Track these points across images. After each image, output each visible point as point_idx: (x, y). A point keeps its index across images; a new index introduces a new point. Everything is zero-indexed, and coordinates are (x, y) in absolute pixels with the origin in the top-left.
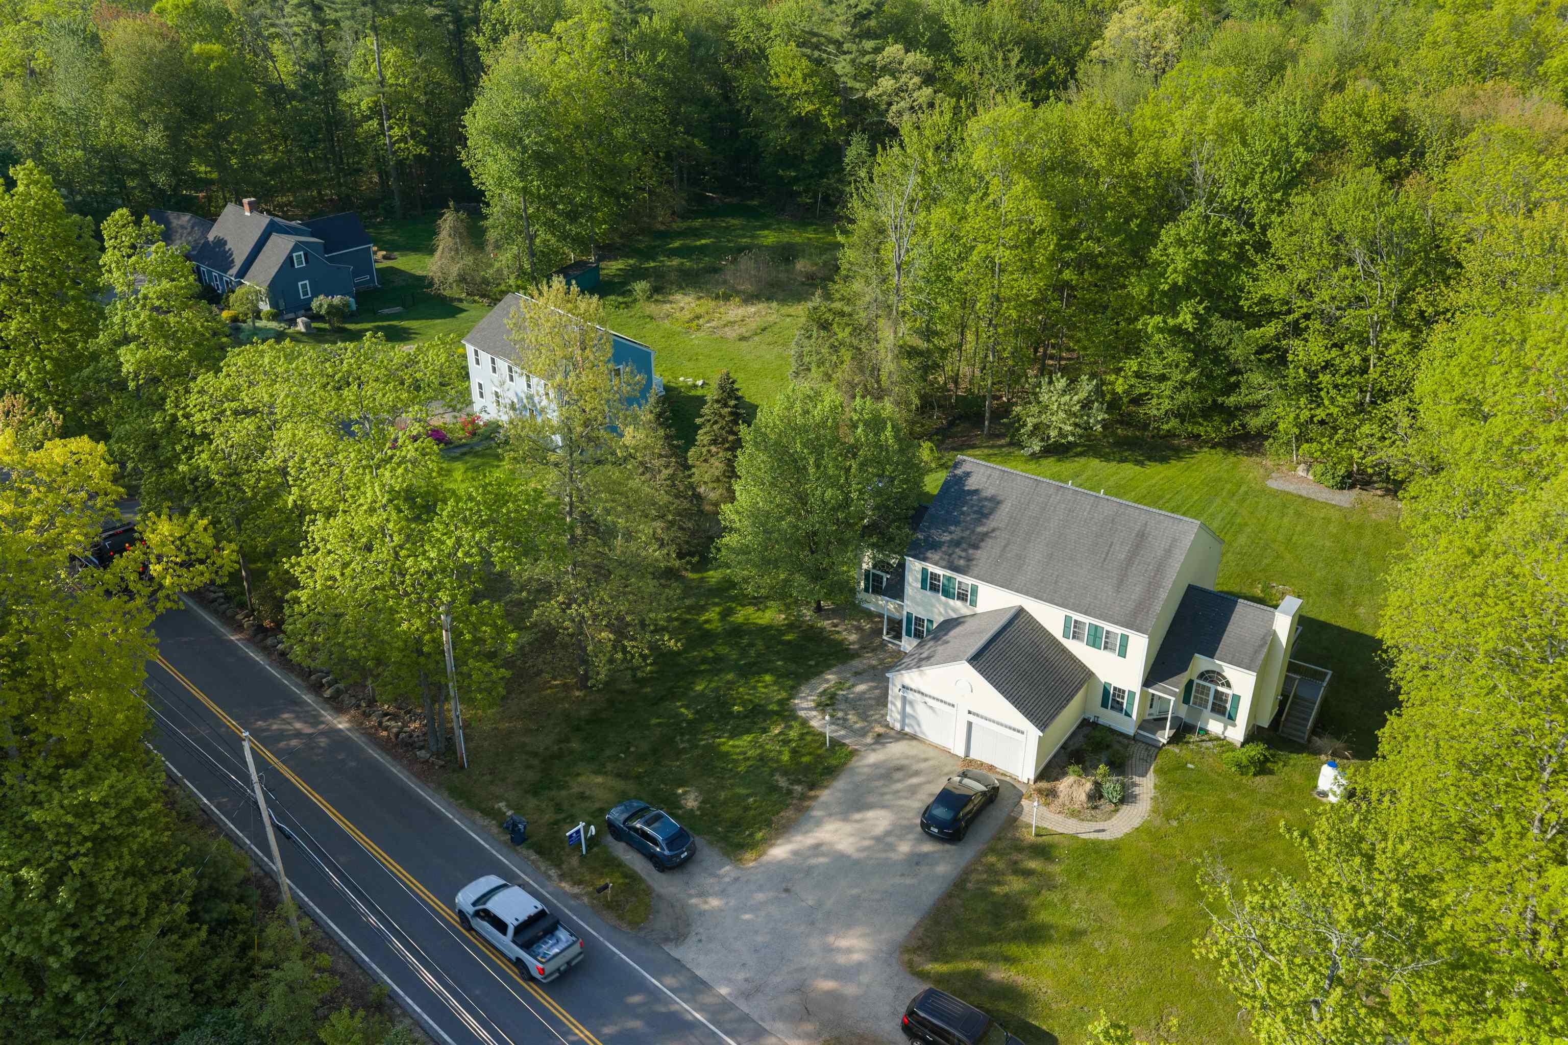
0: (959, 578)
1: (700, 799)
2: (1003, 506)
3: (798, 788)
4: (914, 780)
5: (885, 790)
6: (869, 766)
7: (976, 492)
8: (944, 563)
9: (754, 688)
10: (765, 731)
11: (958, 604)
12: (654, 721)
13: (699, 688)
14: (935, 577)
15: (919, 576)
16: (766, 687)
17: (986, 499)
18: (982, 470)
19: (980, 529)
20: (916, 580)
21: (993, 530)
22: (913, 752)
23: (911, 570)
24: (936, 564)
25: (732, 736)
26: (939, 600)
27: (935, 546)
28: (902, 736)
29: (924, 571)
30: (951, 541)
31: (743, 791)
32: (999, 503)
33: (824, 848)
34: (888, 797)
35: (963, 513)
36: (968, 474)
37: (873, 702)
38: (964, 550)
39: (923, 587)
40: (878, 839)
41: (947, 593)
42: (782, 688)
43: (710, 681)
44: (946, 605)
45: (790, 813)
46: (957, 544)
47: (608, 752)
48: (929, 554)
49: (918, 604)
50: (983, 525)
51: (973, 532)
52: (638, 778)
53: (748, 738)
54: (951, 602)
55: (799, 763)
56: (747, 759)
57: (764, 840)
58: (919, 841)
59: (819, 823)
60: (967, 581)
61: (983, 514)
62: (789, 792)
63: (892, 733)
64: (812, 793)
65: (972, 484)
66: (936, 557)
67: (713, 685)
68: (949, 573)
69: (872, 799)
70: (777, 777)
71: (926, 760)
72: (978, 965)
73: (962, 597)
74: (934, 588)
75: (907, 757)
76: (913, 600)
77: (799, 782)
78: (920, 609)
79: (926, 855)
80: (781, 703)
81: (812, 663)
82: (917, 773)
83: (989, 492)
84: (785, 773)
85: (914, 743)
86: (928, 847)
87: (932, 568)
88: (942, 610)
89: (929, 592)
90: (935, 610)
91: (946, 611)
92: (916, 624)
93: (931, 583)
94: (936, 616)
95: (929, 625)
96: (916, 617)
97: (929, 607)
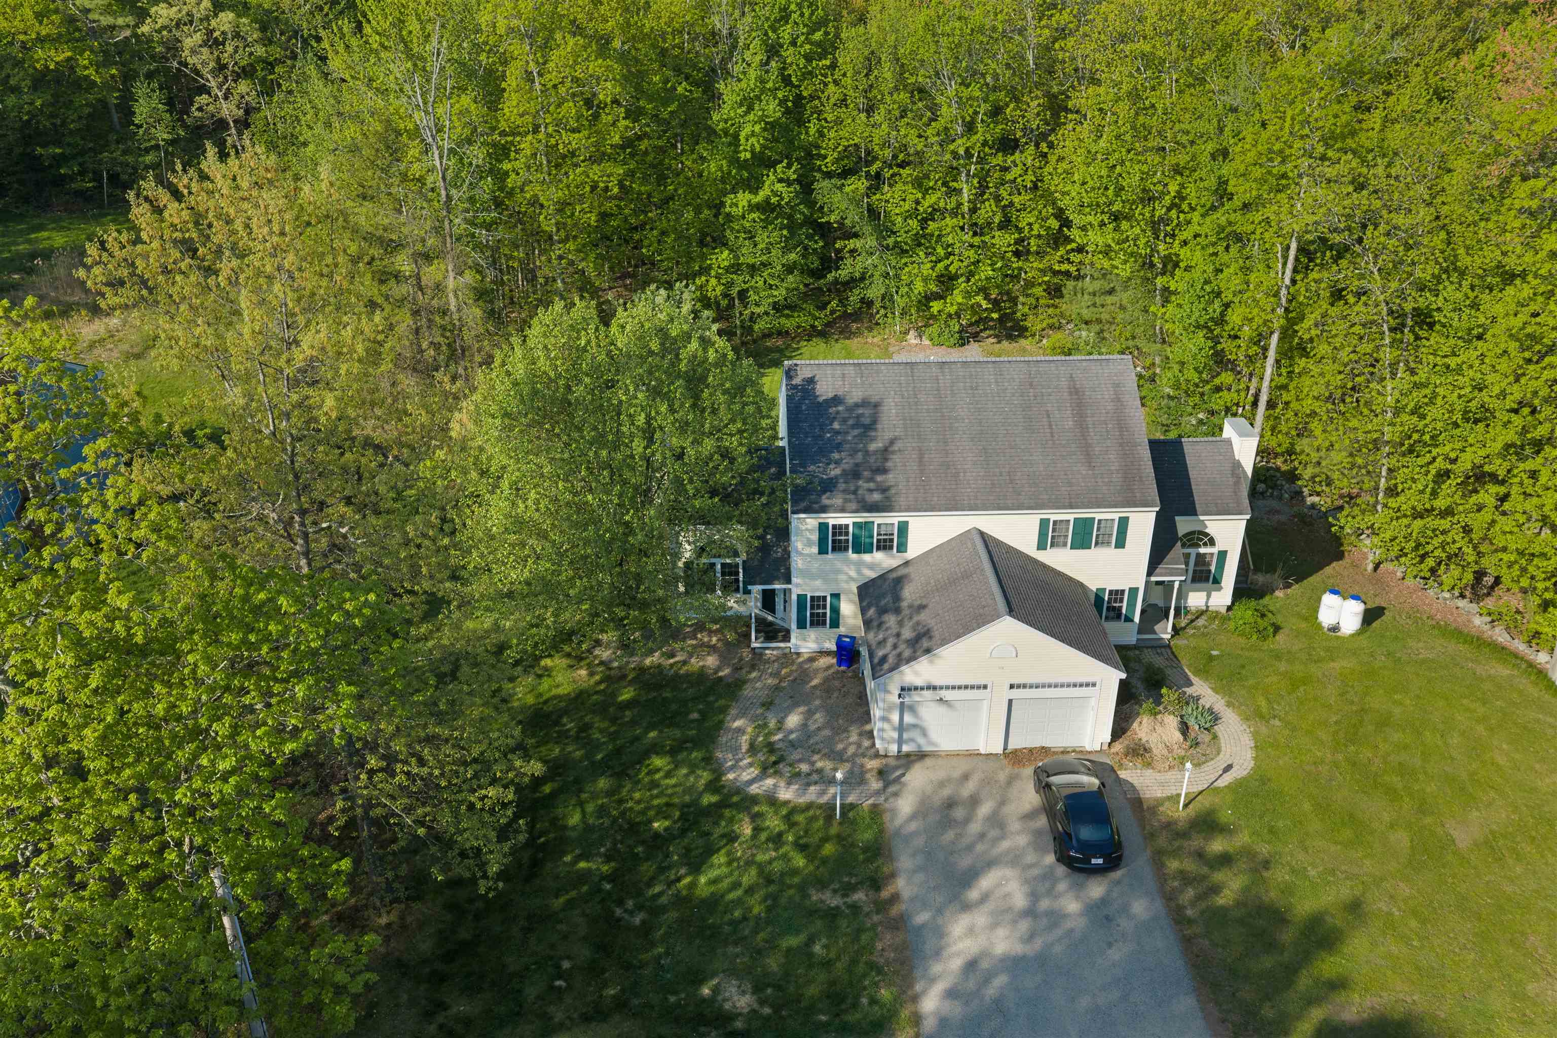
0: (878, 519)
1: (748, 987)
2: (884, 408)
3: (859, 896)
4: (985, 809)
5: (966, 841)
6: (913, 817)
7: (836, 400)
8: (854, 506)
9: (654, 784)
10: (732, 838)
11: (878, 556)
12: (558, 903)
13: (574, 819)
14: (840, 530)
15: (815, 537)
16: (668, 775)
17: (857, 405)
18: (829, 371)
19: (873, 447)
20: (809, 543)
21: (892, 442)
22: (941, 774)
23: (799, 532)
24: (843, 510)
25: (696, 868)
26: (848, 562)
27: (829, 486)
28: (909, 760)
29: (823, 527)
30: (845, 473)
31: (793, 941)
32: (876, 406)
33: (985, 965)
34: (980, 848)
35: (838, 433)
36: (811, 381)
37: (827, 732)
38: (871, 480)
39: (822, 551)
40: (1030, 912)
41: (860, 547)
42: (693, 768)
43: (581, 804)
44: (859, 564)
45: (885, 941)
46: (855, 474)
47: (531, 992)
48: (825, 500)
49: (813, 577)
50: (873, 439)
51: (867, 453)
52: (620, 1004)
53: (720, 859)
54: (867, 557)
55: (824, 861)
56: (750, 891)
57: (900, 1000)
58: (1078, 887)
59: (940, 933)
60: (893, 519)
61: (868, 428)
62: (855, 908)
63: (892, 762)
64: (885, 894)
65: (825, 390)
66: (838, 501)
67: (590, 808)
68: (863, 517)
69: (965, 862)
70: (815, 896)
71: (966, 777)
72: (1317, 1014)
73: (885, 545)
74: (839, 547)
75: (942, 784)
76: (805, 573)
77: (853, 888)
78: (818, 583)
79: (1104, 902)
80: (714, 786)
81: (695, 716)
82: (974, 801)
83: (855, 396)
84: (822, 885)
85: (928, 762)
86: (1096, 889)
87: (834, 519)
88: (853, 574)
89: (830, 556)
90: (842, 577)
91: (859, 572)
92: (812, 607)
93: (834, 541)
94: (844, 586)
95: (835, 601)
96: (812, 598)
97: (832, 576)
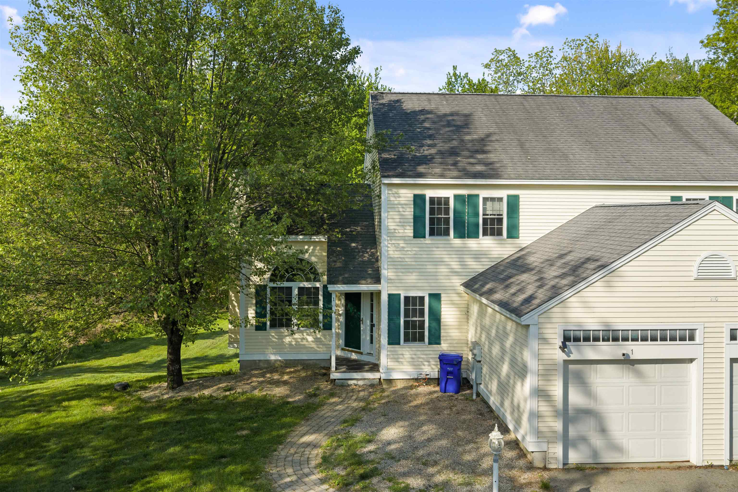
0: (486, 189)
2: (475, 117)
7: (425, 112)
8: (453, 174)
11: (485, 242)
14: (438, 204)
15: (409, 212)
18: (414, 97)
20: (402, 224)
24: (442, 176)
26: (450, 249)
29: (419, 199)
30: (440, 153)
32: (467, 115)
35: (429, 129)
36: (398, 102)
37: (443, 443)
39: (418, 233)
41: (464, 229)
44: (463, 253)
46: (452, 153)
49: (407, 269)
51: (462, 141)
54: (472, 243)
60: (502, 190)
66: (435, 170)
68: (466, 186)
73: (492, 227)
74: (438, 228)
76: (397, 264)
78: (414, 277)
83: (443, 110)
87: (432, 189)
88: (455, 265)
89: (428, 240)
90: (443, 270)
91: (463, 264)
92: (407, 315)
93: (432, 221)
94: (445, 282)
95: (435, 304)
96: (407, 298)
97: (430, 268)
